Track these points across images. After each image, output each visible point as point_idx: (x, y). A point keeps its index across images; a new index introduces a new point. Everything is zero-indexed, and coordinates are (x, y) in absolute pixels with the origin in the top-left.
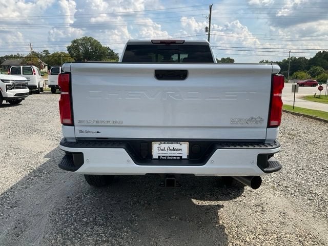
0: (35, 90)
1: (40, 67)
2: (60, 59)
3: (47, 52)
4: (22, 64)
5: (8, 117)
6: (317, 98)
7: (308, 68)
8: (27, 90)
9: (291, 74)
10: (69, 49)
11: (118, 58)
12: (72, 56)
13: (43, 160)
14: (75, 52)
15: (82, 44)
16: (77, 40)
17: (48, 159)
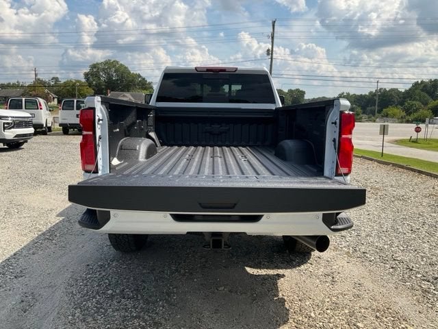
0: (41, 130)
1: (47, 100)
2: (74, 89)
3: (56, 79)
4: (23, 95)
5: (7, 165)
6: (414, 142)
7: (402, 104)
8: (31, 130)
9: (380, 112)
10: (86, 75)
11: (152, 88)
12: (90, 85)
13: (54, 220)
14: (94, 80)
15: (104, 70)
16: (97, 64)
17: (61, 219)
